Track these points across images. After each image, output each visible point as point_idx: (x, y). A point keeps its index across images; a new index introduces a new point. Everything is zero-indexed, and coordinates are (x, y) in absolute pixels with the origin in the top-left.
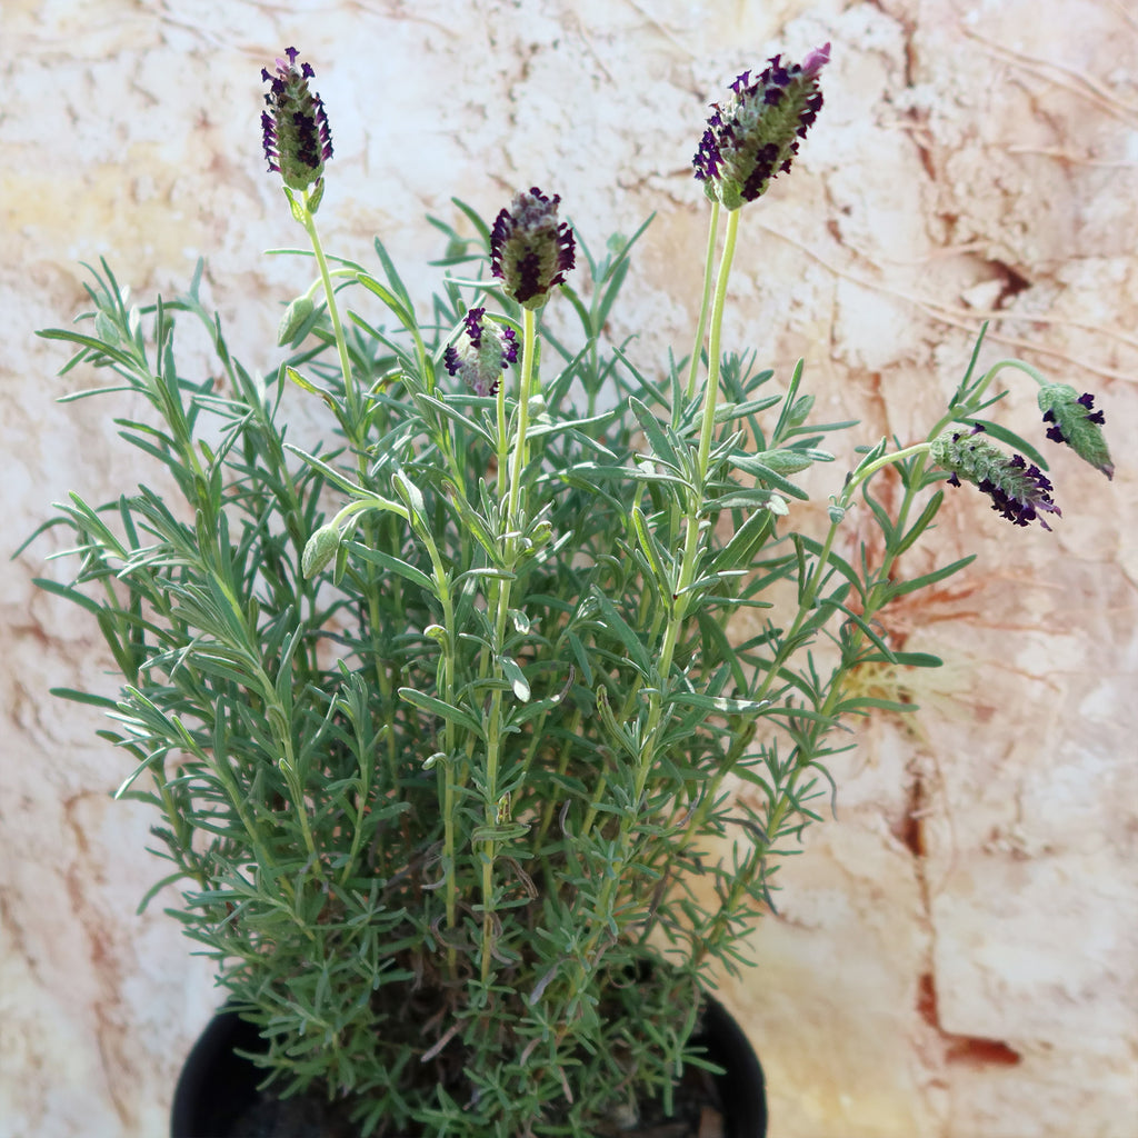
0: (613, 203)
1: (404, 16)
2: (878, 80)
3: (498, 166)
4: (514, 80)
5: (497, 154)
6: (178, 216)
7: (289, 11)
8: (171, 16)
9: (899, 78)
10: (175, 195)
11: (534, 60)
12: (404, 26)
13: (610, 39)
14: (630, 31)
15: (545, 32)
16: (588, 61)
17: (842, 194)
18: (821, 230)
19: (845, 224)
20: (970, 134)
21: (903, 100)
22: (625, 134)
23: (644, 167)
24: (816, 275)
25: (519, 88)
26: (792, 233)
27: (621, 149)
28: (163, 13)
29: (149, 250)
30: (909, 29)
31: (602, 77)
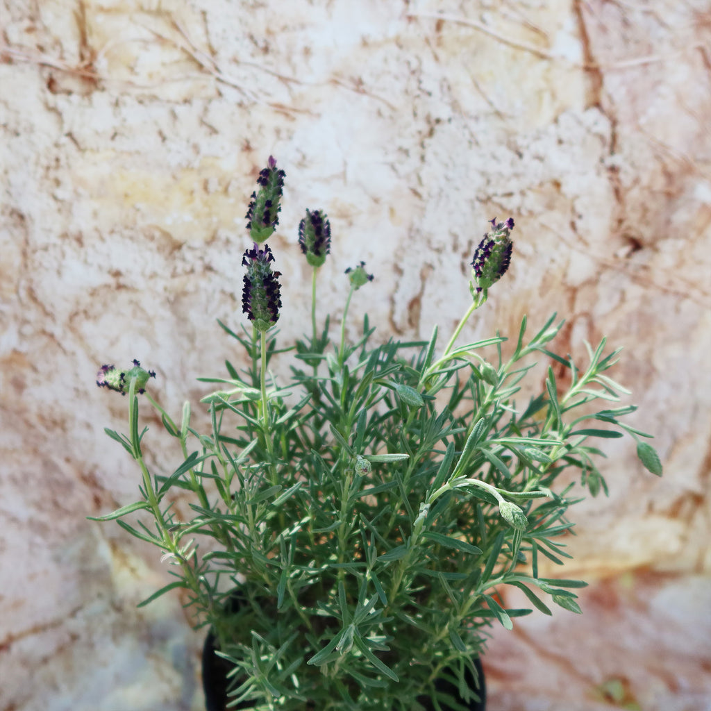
0: (473, 208)
1: (364, 92)
2: (598, 150)
3: (414, 184)
4: (425, 137)
5: (414, 178)
6: (232, 200)
7: (297, 82)
8: (222, 77)
9: (607, 150)
10: (231, 189)
11: (437, 128)
12: (365, 99)
13: (476, 118)
14: (487, 115)
15: (444, 112)
16: (466, 132)
17: (579, 208)
18: (567, 226)
19: (579, 224)
20: (636, 181)
21: (609, 161)
22: (483, 174)
23: (490, 191)
24: (563, 248)
25: (427, 141)
26: (554, 227)
27: (479, 181)
28: (217, 74)
29: (215, 219)
30: (614, 123)
31: (473, 142)
